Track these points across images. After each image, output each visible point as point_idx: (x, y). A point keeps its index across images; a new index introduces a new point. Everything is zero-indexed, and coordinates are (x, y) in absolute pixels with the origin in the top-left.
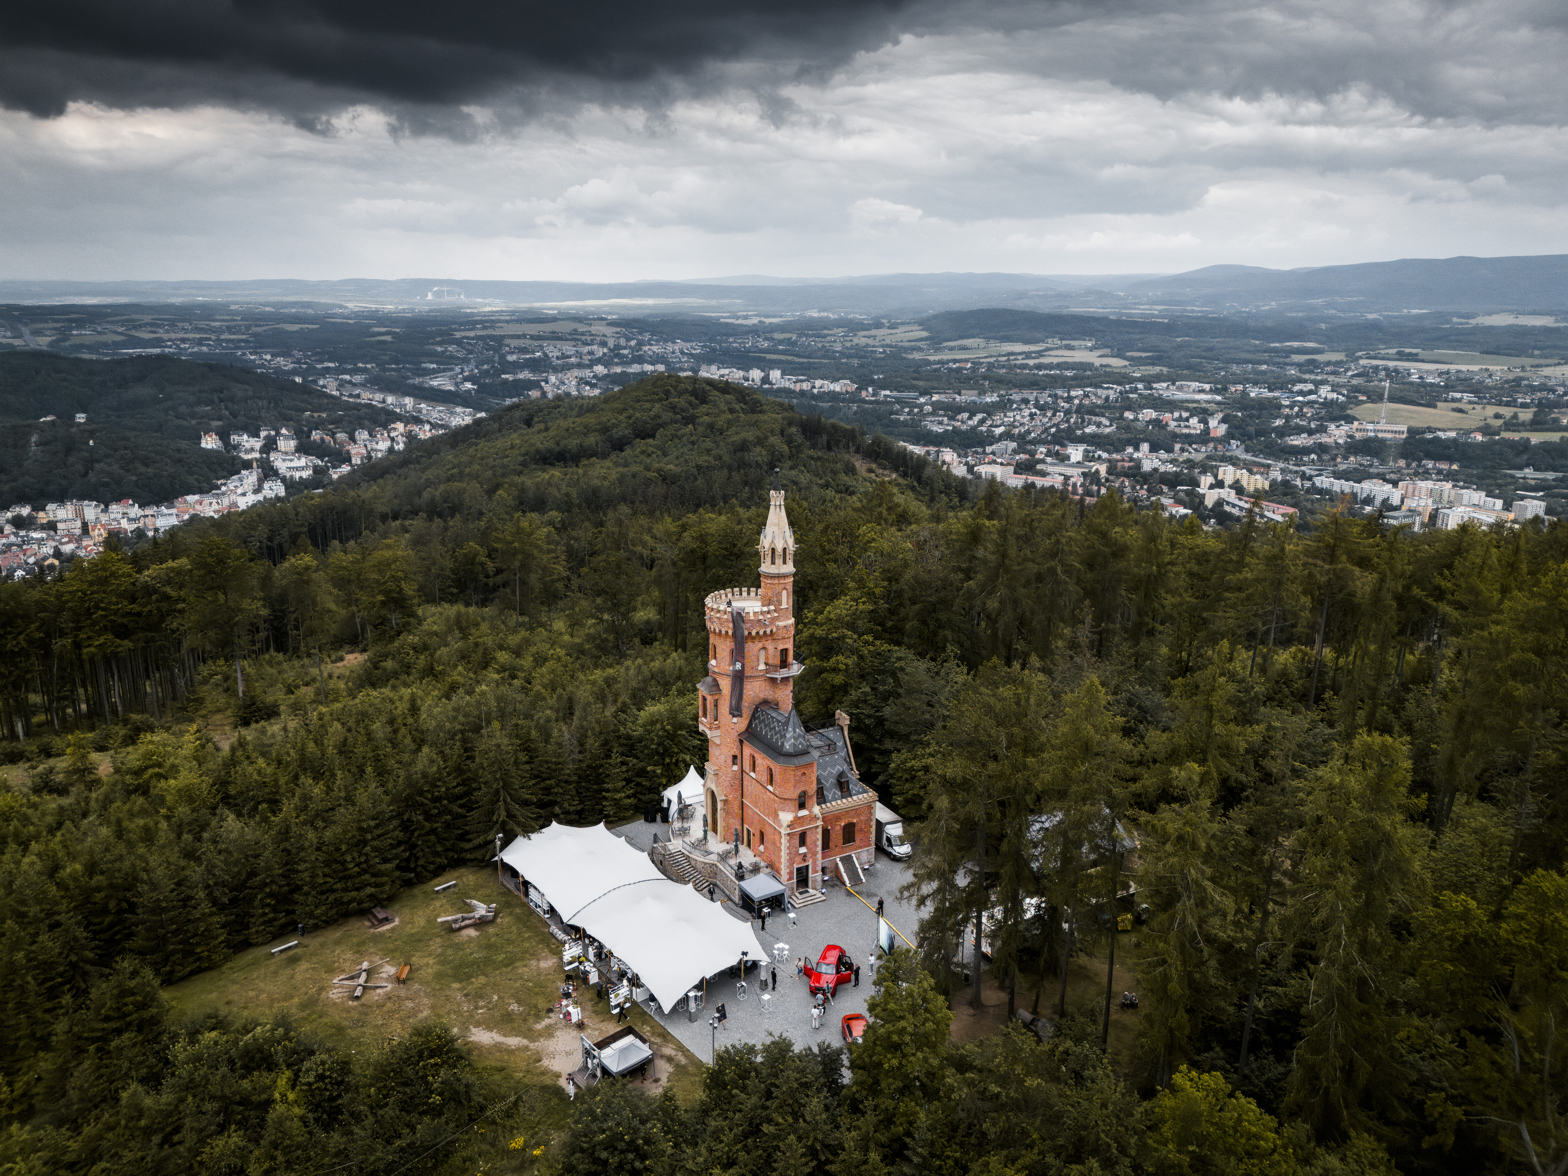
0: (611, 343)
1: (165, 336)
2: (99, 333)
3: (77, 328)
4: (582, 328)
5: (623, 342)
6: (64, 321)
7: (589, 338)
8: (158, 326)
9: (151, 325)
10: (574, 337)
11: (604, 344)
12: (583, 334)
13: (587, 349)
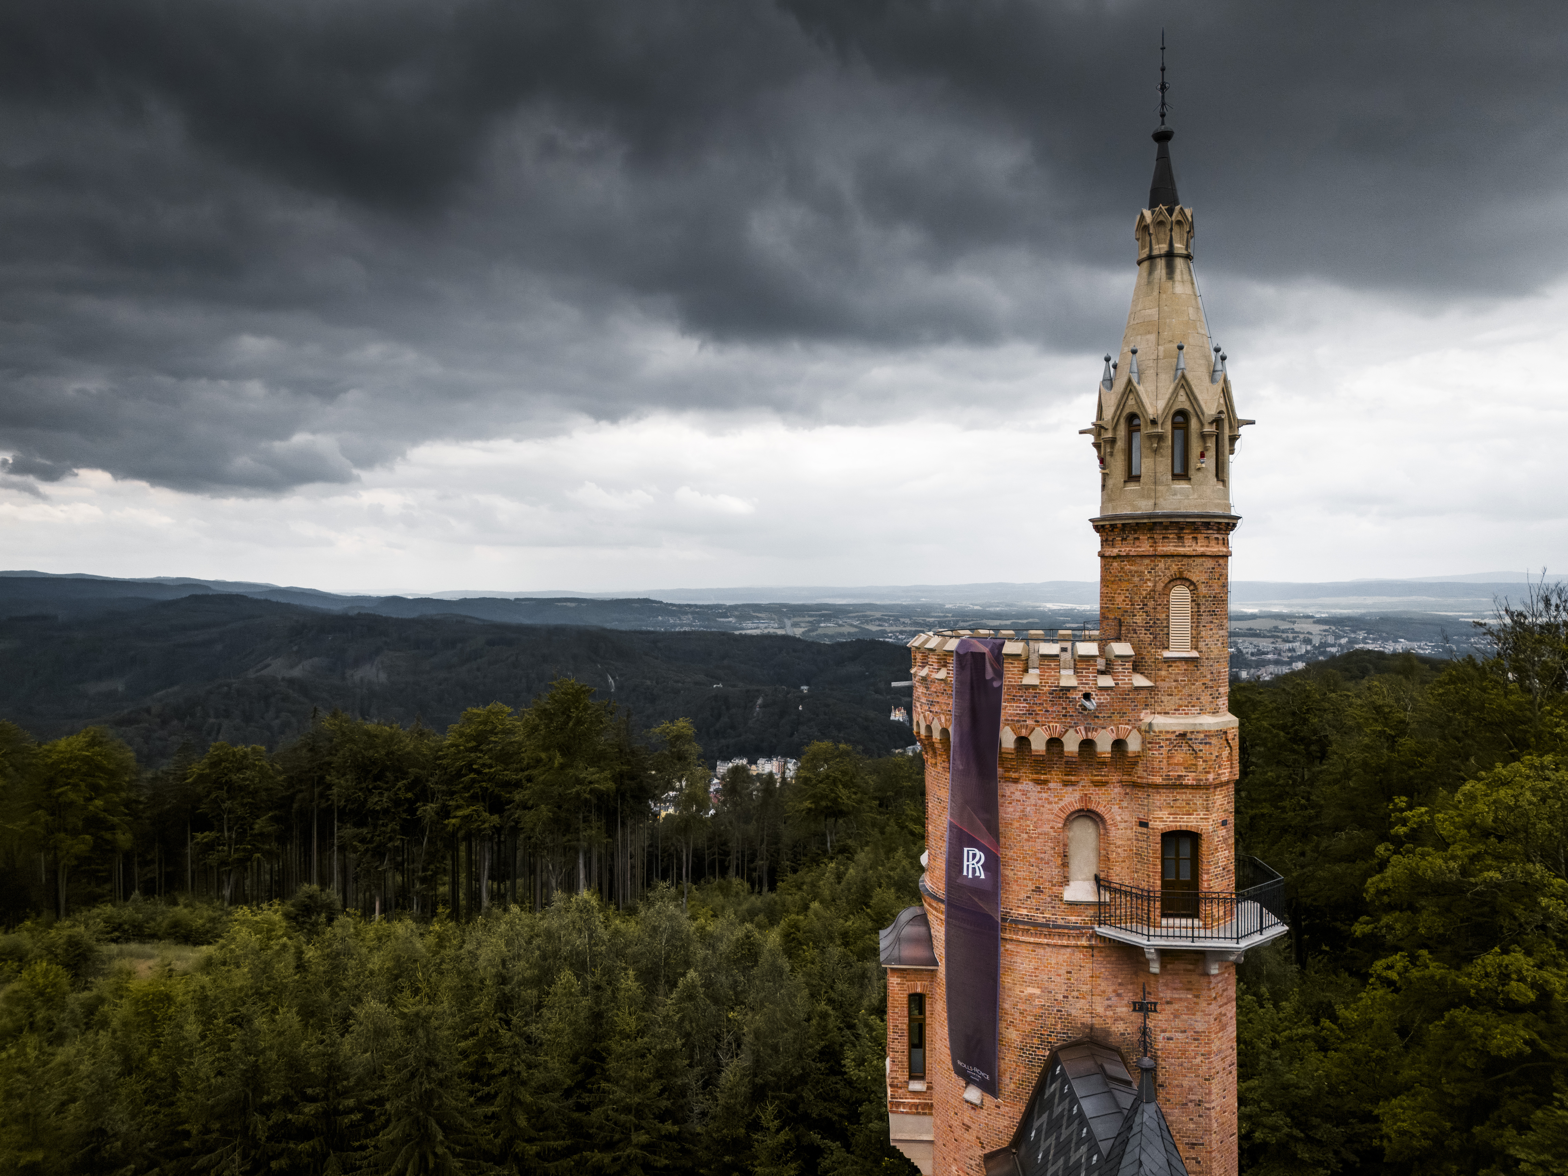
0: (1316, 642)
1: (888, 629)
2: (840, 626)
3: (824, 621)
4: (1284, 626)
5: (1331, 639)
6: (816, 616)
7: (1291, 636)
8: (885, 621)
9: (879, 620)
10: (1274, 634)
11: (1307, 641)
12: (1283, 631)
13: (1288, 646)
